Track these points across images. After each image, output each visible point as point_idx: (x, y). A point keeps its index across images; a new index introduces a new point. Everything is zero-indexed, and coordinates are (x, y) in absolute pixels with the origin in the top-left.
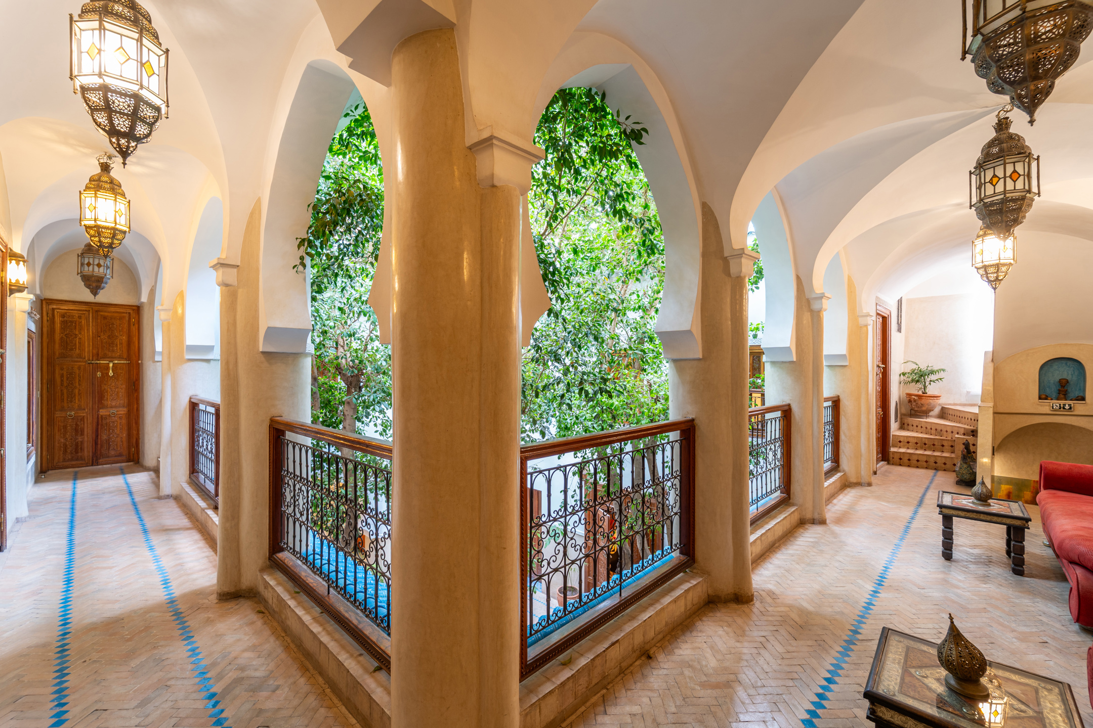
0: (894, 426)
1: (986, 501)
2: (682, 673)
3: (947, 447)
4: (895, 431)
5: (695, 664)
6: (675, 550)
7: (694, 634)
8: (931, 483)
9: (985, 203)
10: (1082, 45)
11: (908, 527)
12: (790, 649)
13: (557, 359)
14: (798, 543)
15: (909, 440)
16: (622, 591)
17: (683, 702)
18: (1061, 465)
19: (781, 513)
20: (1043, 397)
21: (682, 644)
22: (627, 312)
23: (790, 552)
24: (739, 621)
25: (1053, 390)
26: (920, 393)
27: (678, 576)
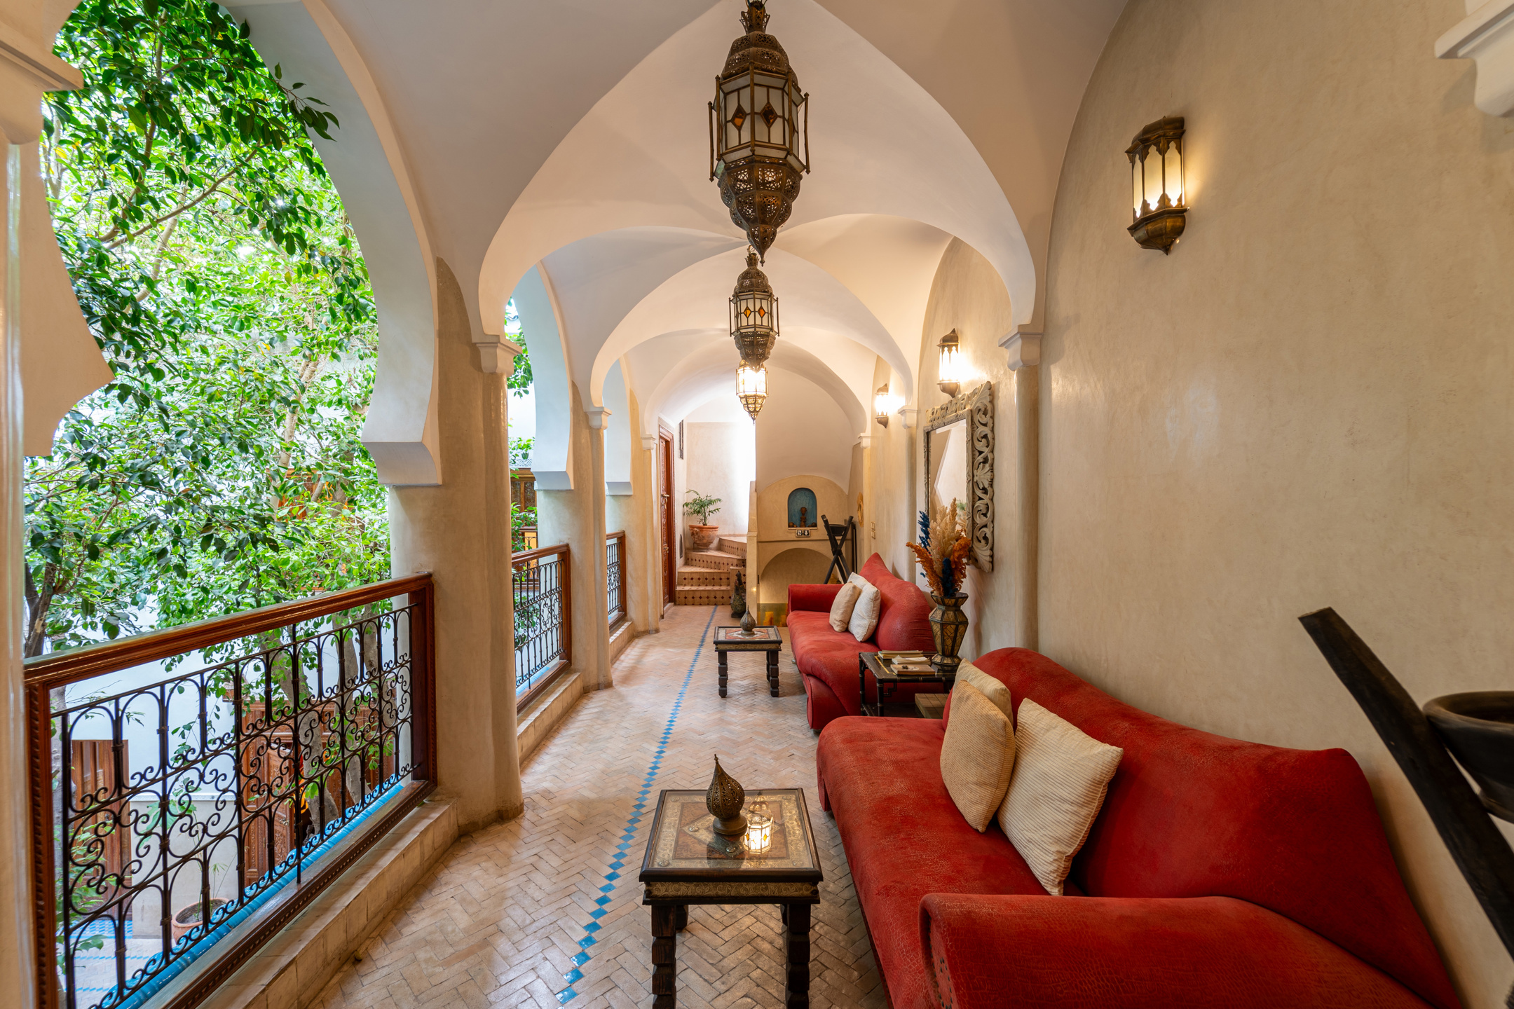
0: (679, 561)
1: (751, 630)
2: (415, 960)
3: (724, 580)
4: (680, 567)
5: (438, 937)
6: (403, 777)
7: (436, 891)
8: (711, 619)
9: (741, 333)
10: (793, 204)
11: (691, 671)
12: (568, 856)
13: (150, 482)
14: (580, 718)
15: (694, 576)
16: (302, 874)
17: (415, 1003)
18: (801, 587)
19: (559, 685)
20: (791, 525)
21: (415, 916)
22: (319, 408)
23: (571, 732)
24: (503, 846)
25: (797, 519)
26: (701, 525)
27: (410, 814)
